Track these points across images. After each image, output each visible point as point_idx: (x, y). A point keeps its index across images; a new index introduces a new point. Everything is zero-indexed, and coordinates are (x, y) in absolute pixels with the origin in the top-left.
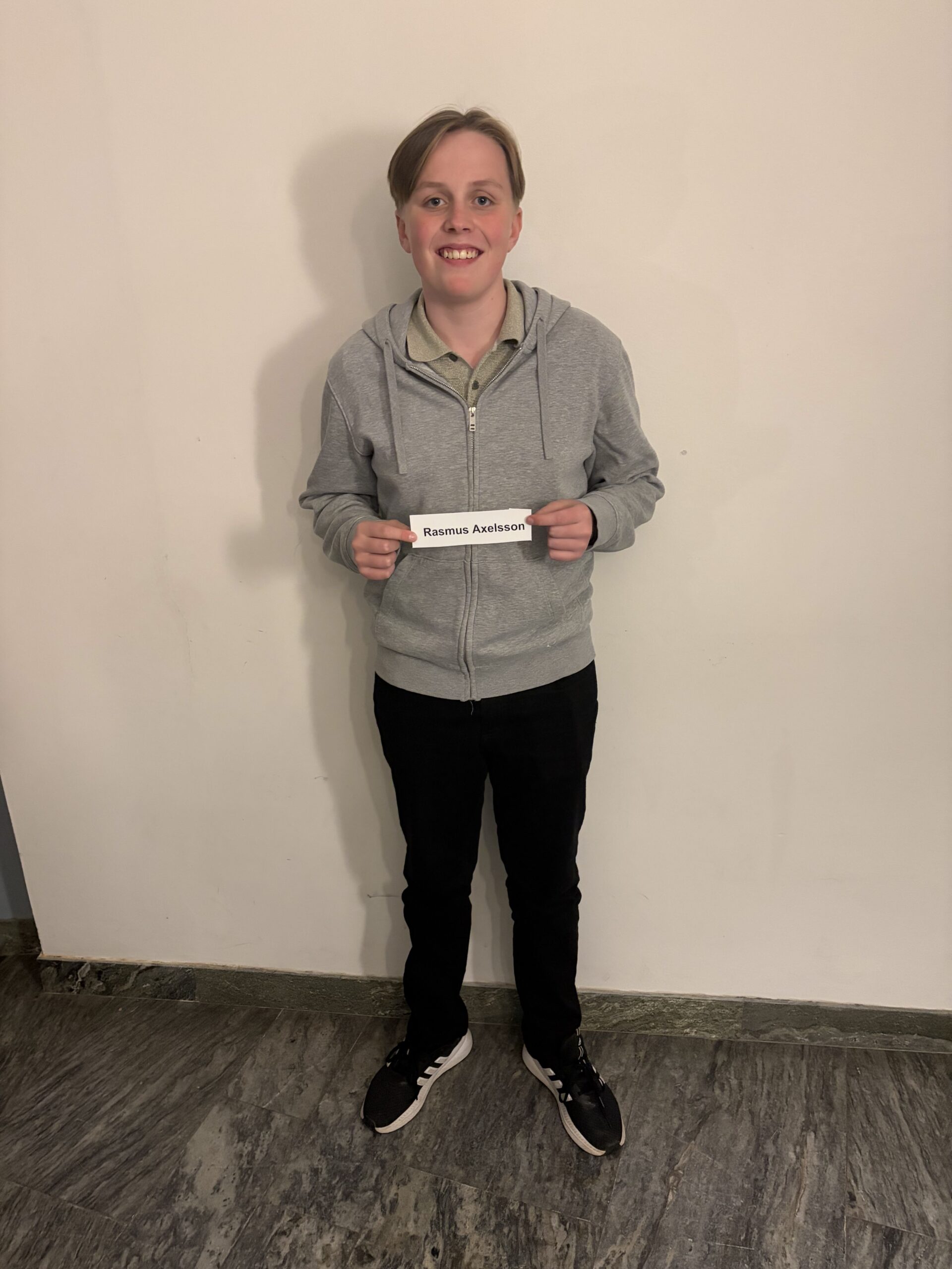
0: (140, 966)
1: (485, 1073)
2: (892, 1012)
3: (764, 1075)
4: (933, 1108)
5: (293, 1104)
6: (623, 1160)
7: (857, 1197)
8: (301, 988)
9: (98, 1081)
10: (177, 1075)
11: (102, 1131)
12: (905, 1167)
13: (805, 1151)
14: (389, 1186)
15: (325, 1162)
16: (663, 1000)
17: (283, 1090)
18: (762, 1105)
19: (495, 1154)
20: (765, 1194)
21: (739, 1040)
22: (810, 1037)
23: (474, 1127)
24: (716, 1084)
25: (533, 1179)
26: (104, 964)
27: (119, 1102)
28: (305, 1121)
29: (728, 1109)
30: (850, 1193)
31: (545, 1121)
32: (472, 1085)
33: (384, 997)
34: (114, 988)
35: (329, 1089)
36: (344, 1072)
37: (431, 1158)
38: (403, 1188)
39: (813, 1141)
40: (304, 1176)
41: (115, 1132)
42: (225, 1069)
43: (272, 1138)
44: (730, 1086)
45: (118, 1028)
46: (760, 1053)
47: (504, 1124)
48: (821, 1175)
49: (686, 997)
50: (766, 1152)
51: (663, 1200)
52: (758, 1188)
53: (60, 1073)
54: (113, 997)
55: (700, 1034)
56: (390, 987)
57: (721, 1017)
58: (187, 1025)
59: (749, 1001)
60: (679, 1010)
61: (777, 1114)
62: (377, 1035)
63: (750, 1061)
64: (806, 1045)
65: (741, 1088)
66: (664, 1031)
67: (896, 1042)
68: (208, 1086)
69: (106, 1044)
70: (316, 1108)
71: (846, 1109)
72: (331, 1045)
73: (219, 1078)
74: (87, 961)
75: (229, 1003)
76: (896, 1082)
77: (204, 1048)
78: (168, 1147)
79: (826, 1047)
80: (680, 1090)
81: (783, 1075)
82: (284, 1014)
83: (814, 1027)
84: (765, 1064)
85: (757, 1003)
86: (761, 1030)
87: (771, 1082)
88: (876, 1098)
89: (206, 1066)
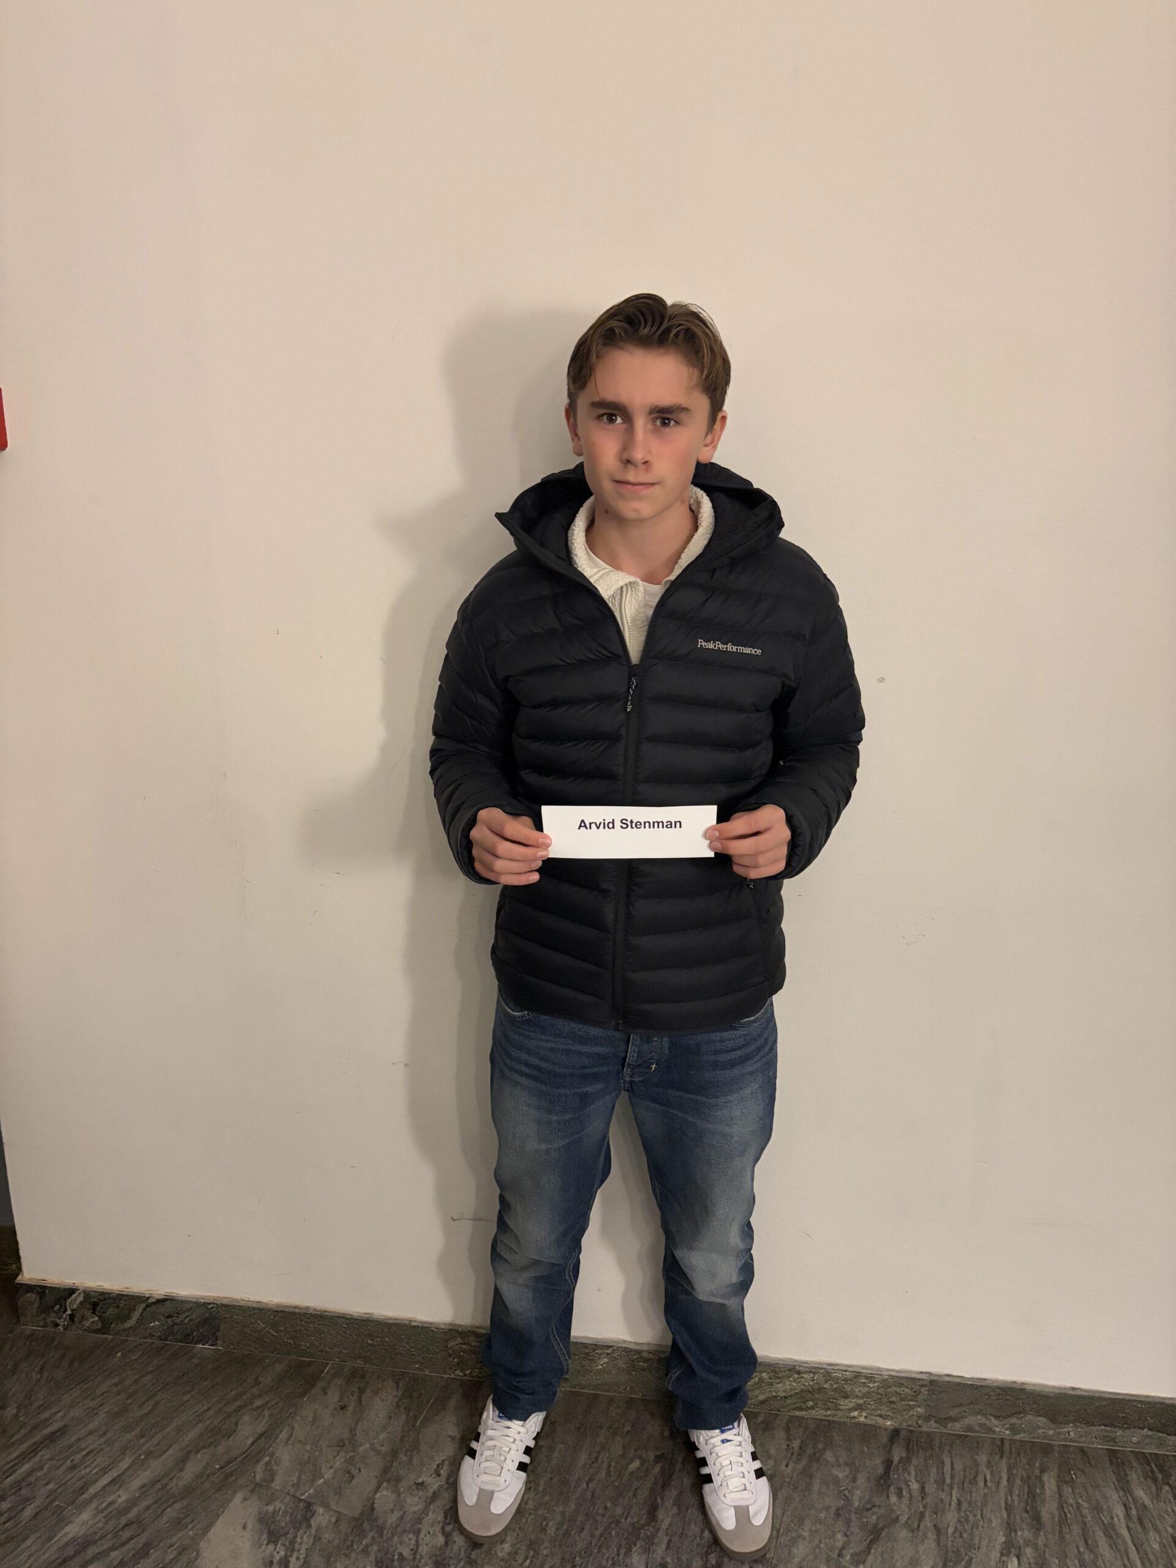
0: (148, 1298)
1: (593, 1463)
2: (1117, 1399)
3: (952, 1477)
4: (1170, 1530)
5: (340, 1496)
8: (356, 1335)
9: (84, 1453)
10: (189, 1449)
11: (88, 1520)
16: (825, 1372)
17: (328, 1474)
18: (951, 1518)
21: (922, 1429)
22: (1013, 1429)
23: (577, 1538)
24: (892, 1488)
26: (103, 1293)
27: (113, 1481)
28: (356, 1519)
29: (907, 1522)
31: (670, 1532)
32: (576, 1477)
33: (465, 1351)
34: (113, 1325)
35: (388, 1476)
36: (409, 1453)
41: (106, 1523)
42: (252, 1444)
43: (312, 1540)
44: (910, 1492)
45: (117, 1380)
46: (947, 1448)
47: (617, 1534)
49: (855, 1370)
53: (38, 1437)
54: (110, 1337)
55: (871, 1420)
56: (473, 1338)
57: (899, 1399)
58: (205, 1380)
59: (936, 1378)
60: (846, 1386)
61: (969, 1531)
62: (452, 1403)
63: (935, 1458)
64: (1006, 1439)
65: (923, 1495)
66: (824, 1413)
67: (1121, 1438)
68: (232, 1465)
69: (98, 1400)
70: (371, 1502)
71: (1058, 1527)
72: (393, 1415)
73: (244, 1456)
74: (80, 1288)
75: (261, 1352)
76: (1121, 1493)
77: (227, 1412)
78: (175, 1547)
79: (1032, 1442)
80: (845, 1495)
81: (978, 1479)
82: (333, 1369)
83: (1017, 1415)
84: (954, 1463)
85: (947, 1382)
86: (950, 1417)
87: (962, 1487)
88: (1096, 1514)
89: (229, 1438)
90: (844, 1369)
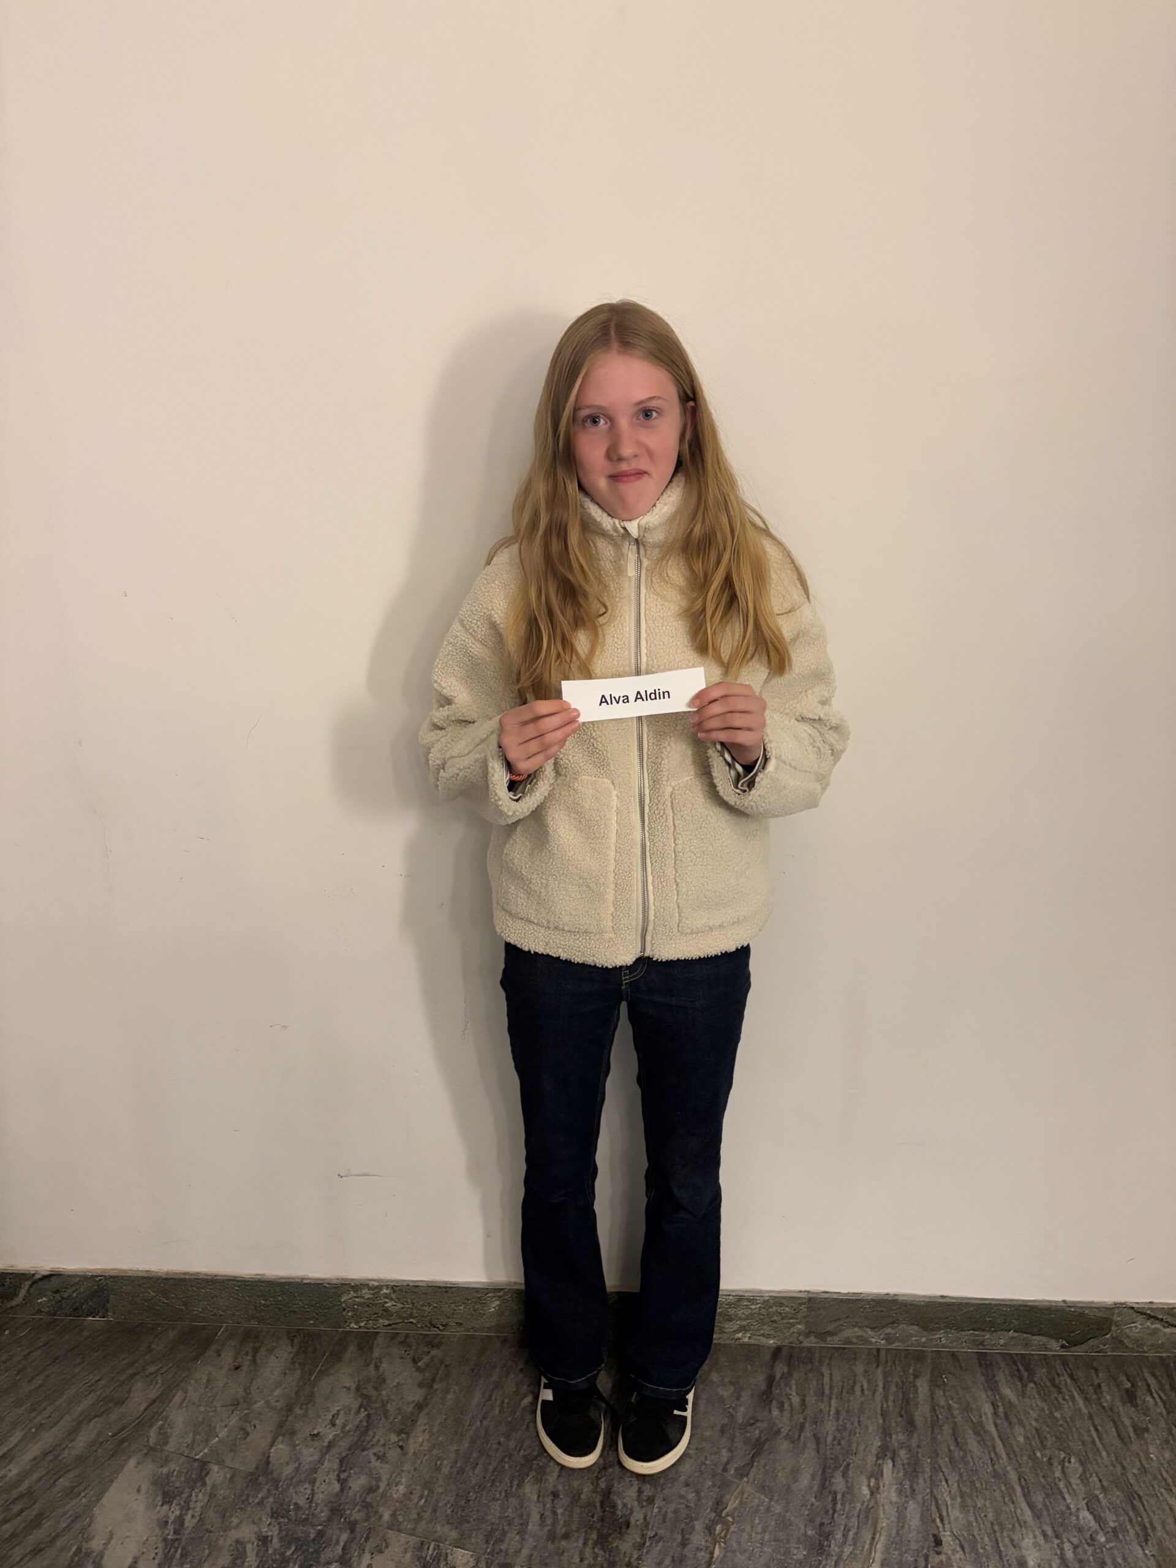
0: (33, 1275)
1: (487, 1401)
2: (983, 1304)
3: (831, 1388)
4: (1034, 1424)
5: (235, 1452)
6: (660, 1508)
7: (944, 1540)
8: (248, 1296)
10: (81, 1419)
12: (999, 1499)
13: (881, 1485)
14: (360, 1556)
15: (277, 1527)
17: (223, 1433)
18: (830, 1426)
19: (499, 1509)
20: (833, 1542)
21: (803, 1345)
22: (888, 1339)
23: (471, 1473)
24: (774, 1403)
25: (545, 1538)
28: (252, 1474)
29: (788, 1435)
30: (934, 1535)
32: (470, 1417)
33: (359, 1304)
35: (284, 1430)
36: (304, 1407)
37: (415, 1516)
38: (379, 1558)
39: (890, 1471)
40: (249, 1547)
42: (145, 1410)
43: (207, 1498)
44: (791, 1405)
45: (3, 1358)
46: (827, 1361)
47: (510, 1467)
48: (899, 1515)
49: (737, 1293)
50: (834, 1488)
51: (707, 1556)
52: (825, 1534)
55: (755, 1339)
56: (366, 1291)
57: (780, 1318)
58: (96, 1352)
59: (815, 1296)
60: (730, 1310)
61: (847, 1438)
62: (348, 1355)
63: (815, 1372)
64: (882, 1349)
65: (804, 1407)
67: (989, 1341)
68: (124, 1432)
70: (266, 1456)
71: (930, 1429)
72: (287, 1371)
73: (137, 1421)
75: (153, 1320)
76: (990, 1393)
77: (119, 1380)
78: (67, 1516)
79: (906, 1350)
80: (729, 1412)
81: (855, 1388)
82: (227, 1331)
83: (891, 1326)
84: (833, 1377)
85: (825, 1298)
86: (829, 1331)
87: (840, 1397)
88: (966, 1415)
89: (121, 1405)
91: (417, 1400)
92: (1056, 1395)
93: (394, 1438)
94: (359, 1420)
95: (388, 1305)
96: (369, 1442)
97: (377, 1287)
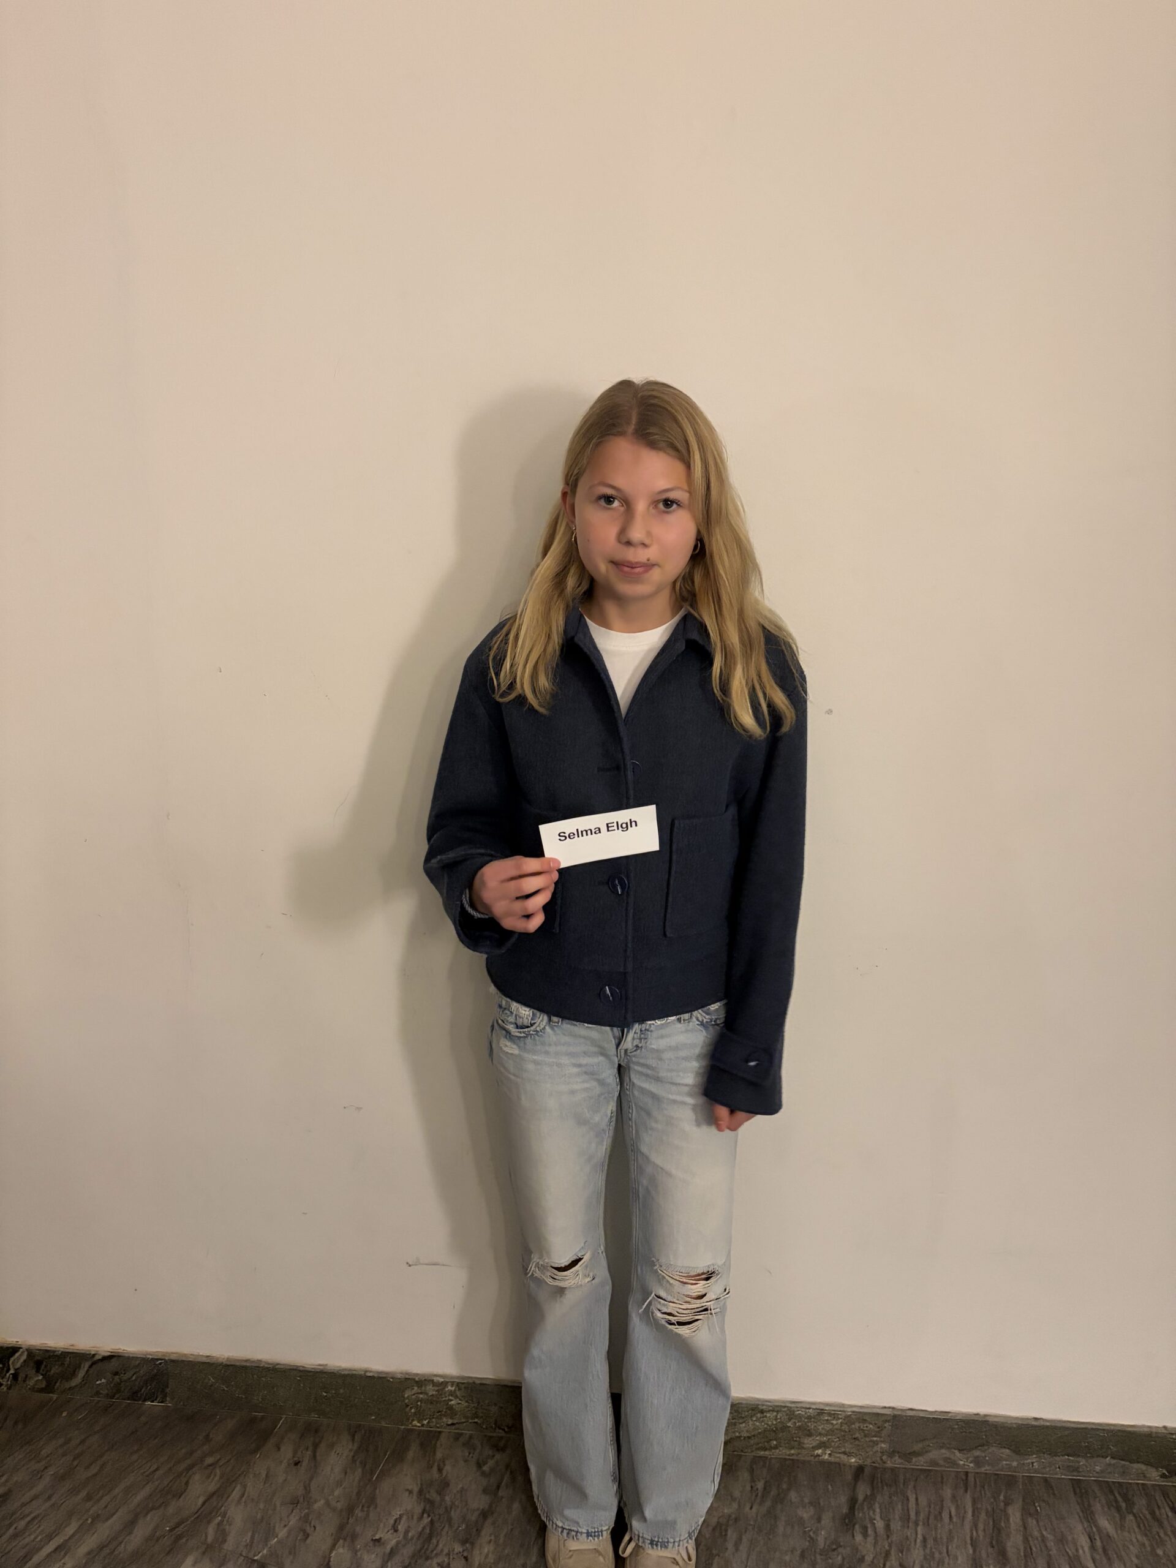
0: (94, 1355)
3: (917, 1513)
4: (1135, 1561)
5: (295, 1555)
8: (310, 1388)
9: (29, 1519)
10: (138, 1511)
16: (789, 1411)
17: (282, 1533)
18: (917, 1554)
21: (887, 1465)
22: (977, 1462)
24: (857, 1527)
26: (47, 1351)
27: (58, 1549)
29: (872, 1561)
33: (421, 1401)
34: (58, 1384)
35: (344, 1534)
36: (366, 1509)
42: (204, 1504)
44: (875, 1530)
45: (61, 1441)
46: (912, 1483)
49: (818, 1407)
54: (55, 1396)
55: (835, 1457)
56: (431, 1387)
57: (862, 1435)
58: (155, 1439)
59: (899, 1413)
60: (809, 1424)
62: (410, 1454)
63: (899, 1495)
64: (972, 1472)
65: (889, 1534)
66: (788, 1453)
67: (1084, 1467)
68: (181, 1527)
69: (43, 1463)
70: (327, 1560)
71: (1023, 1561)
72: (348, 1470)
73: (196, 1516)
74: (23, 1346)
75: (211, 1408)
76: (1086, 1525)
77: (177, 1471)
79: (996, 1474)
80: (810, 1536)
81: (943, 1515)
82: (287, 1423)
83: (980, 1448)
84: (920, 1500)
85: (909, 1416)
86: (914, 1452)
87: (927, 1524)
88: (1061, 1546)
89: (180, 1497)
90: (808, 1406)
91: (481, 1508)
92: (1155, 1529)
93: (458, 1548)
94: (422, 1526)
95: (452, 1402)
96: (432, 1551)
97: (442, 1382)
